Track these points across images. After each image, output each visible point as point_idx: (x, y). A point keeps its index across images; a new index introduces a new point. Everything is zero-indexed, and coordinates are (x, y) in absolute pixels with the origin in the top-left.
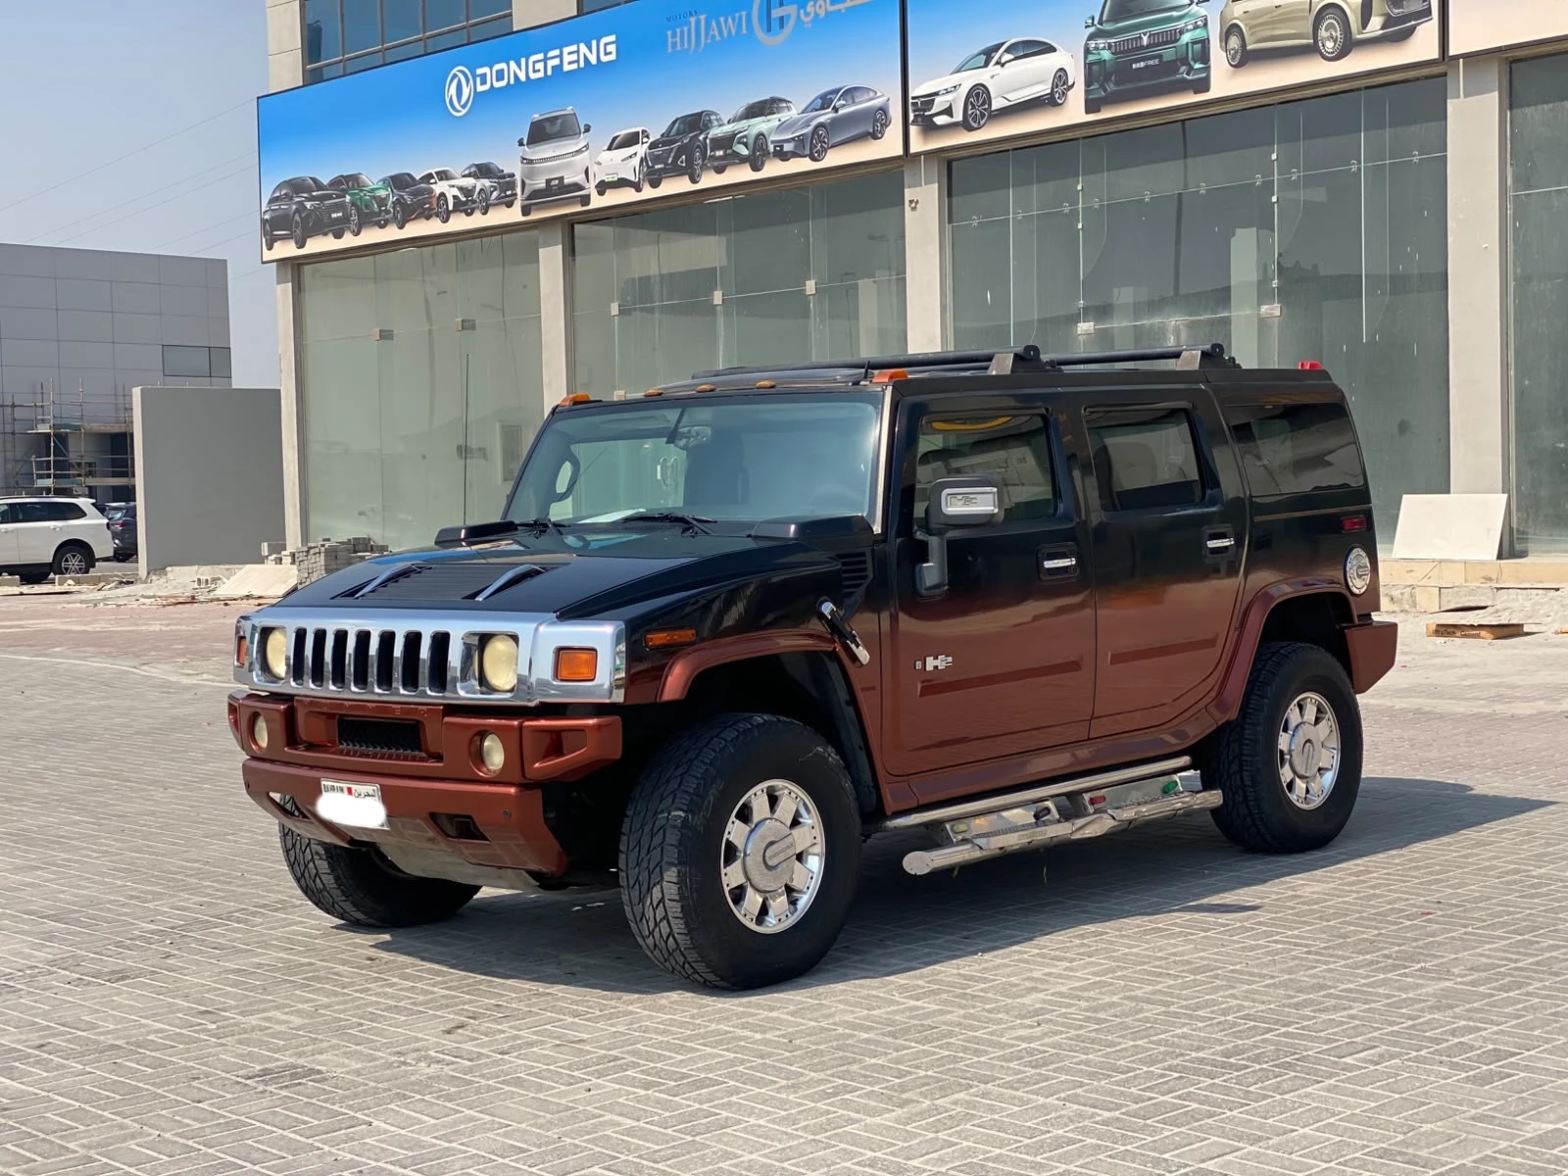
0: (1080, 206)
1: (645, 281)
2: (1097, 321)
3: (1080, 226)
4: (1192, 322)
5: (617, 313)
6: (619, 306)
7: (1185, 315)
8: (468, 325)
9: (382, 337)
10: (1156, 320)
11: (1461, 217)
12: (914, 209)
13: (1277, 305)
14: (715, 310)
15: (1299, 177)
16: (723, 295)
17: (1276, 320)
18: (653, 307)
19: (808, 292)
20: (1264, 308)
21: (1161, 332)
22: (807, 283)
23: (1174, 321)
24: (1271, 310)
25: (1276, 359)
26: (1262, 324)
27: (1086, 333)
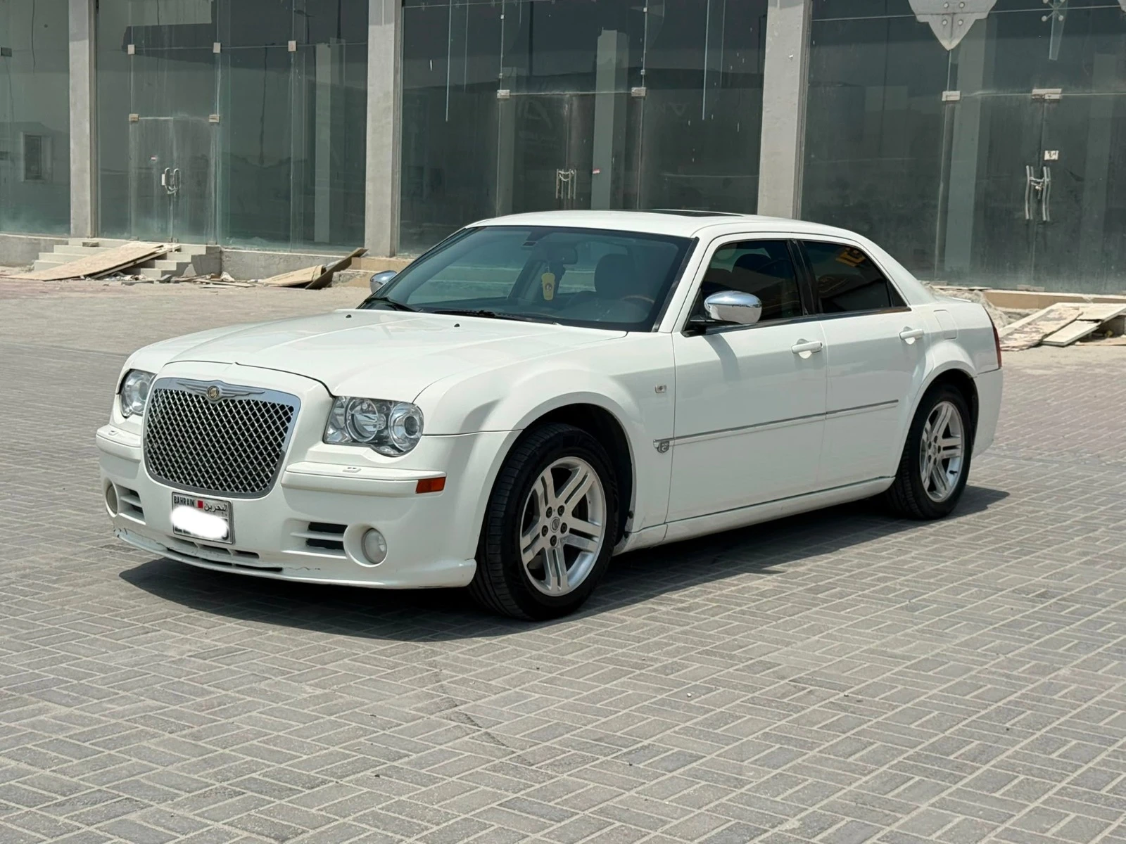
0: (503, 2)
1: (157, 30)
2: (513, 90)
3: (503, 18)
4: (583, 95)
5: (134, 54)
6: (136, 49)
7: (577, 90)
10: (556, 92)
11: (776, 34)
13: (643, 88)
14: (214, 57)
16: (221, 47)
17: (643, 98)
18: (163, 51)
19: (290, 50)
20: (634, 90)
21: (559, 102)
22: (290, 42)
23: (568, 93)
24: (639, 91)
25: (641, 127)
26: (632, 101)
27: (504, 98)
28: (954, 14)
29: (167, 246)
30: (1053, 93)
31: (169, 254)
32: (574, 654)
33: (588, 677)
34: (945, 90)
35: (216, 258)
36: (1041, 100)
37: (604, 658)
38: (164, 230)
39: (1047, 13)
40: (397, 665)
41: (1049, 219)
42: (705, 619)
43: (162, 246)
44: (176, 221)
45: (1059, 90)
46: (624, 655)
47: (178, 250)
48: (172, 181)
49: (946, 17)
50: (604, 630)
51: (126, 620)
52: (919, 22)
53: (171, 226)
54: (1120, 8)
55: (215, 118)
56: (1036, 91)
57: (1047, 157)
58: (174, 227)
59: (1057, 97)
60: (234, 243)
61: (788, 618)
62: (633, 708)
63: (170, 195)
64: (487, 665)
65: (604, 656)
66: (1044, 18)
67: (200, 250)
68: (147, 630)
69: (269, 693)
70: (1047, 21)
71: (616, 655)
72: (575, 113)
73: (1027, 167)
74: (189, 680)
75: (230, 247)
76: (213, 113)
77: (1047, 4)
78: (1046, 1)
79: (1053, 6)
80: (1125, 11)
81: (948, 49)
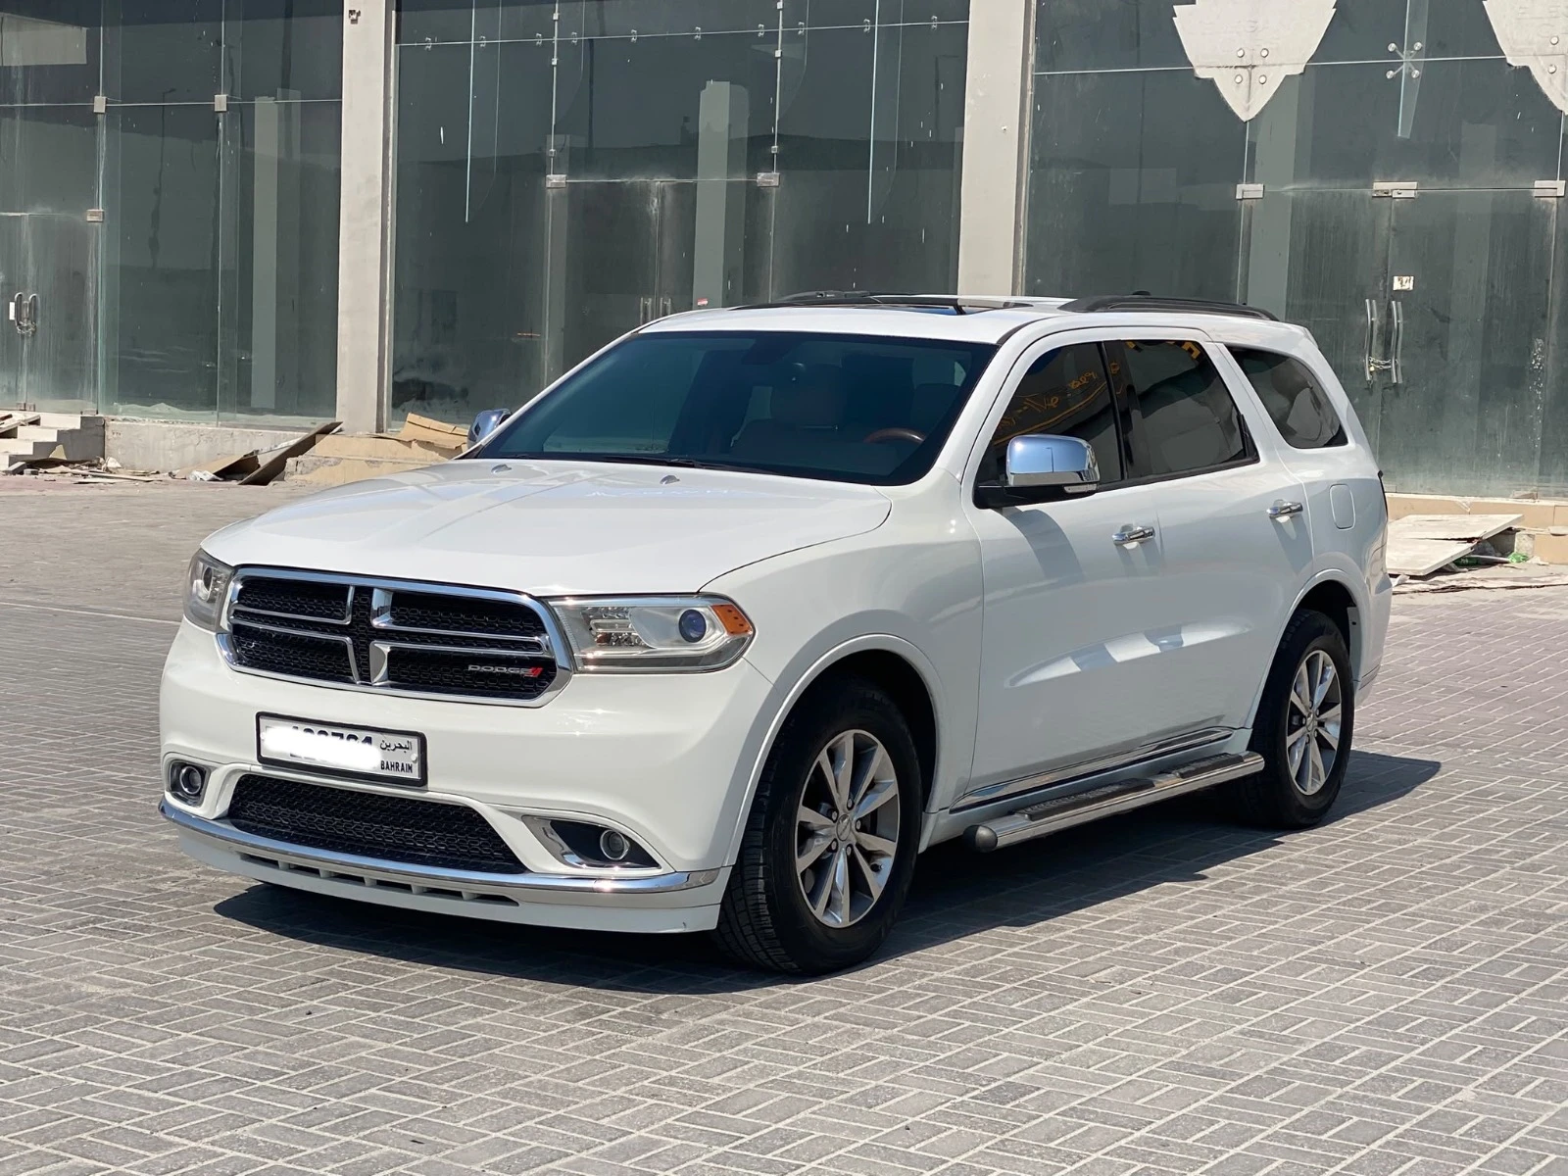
0: (556, 38)
2: (570, 175)
3: (554, 63)
4: (679, 184)
7: (672, 176)
10: (639, 179)
11: (981, 94)
12: (355, 21)
13: (775, 173)
14: (96, 118)
15: (805, 31)
16: (107, 103)
17: (774, 192)
18: (13, 109)
19: (217, 108)
20: (761, 177)
21: (644, 193)
22: (217, 97)
23: (659, 181)
24: (768, 179)
25: (772, 234)
26: (756, 194)
27: (557, 187)
28: (1254, 67)
29: (18, 416)
30: (1404, 189)
31: (20, 429)
32: (724, 1075)
33: (749, 1111)
34: (1242, 183)
35: (97, 435)
36: (1387, 195)
37: (772, 1081)
38: (13, 391)
39: (1393, 67)
40: (453, 1097)
41: (1400, 382)
42: (920, 1017)
43: (10, 416)
44: (31, 377)
45: (1414, 185)
46: (800, 1075)
47: (36, 422)
48: (25, 312)
49: (1239, 69)
50: (766, 1036)
51: (23, 1030)
52: (1198, 79)
53: (23, 383)
54: (1505, 59)
55: (94, 215)
56: (1379, 186)
57: (1397, 286)
58: (28, 384)
59: (1412, 194)
60: (125, 412)
61: (1045, 1015)
62: (824, 1159)
63: (23, 336)
64: (593, 1095)
65: (771, 1078)
66: (1390, 74)
67: (73, 422)
68: (58, 1046)
69: (262, 1144)
70: (1394, 79)
71: (788, 1076)
72: (668, 213)
73: (1367, 301)
74: (134, 1124)
75: (120, 418)
76: (92, 208)
77: (1394, 52)
78: (1392, 47)
79: (1403, 57)
80: (1514, 65)
81: (1244, 119)
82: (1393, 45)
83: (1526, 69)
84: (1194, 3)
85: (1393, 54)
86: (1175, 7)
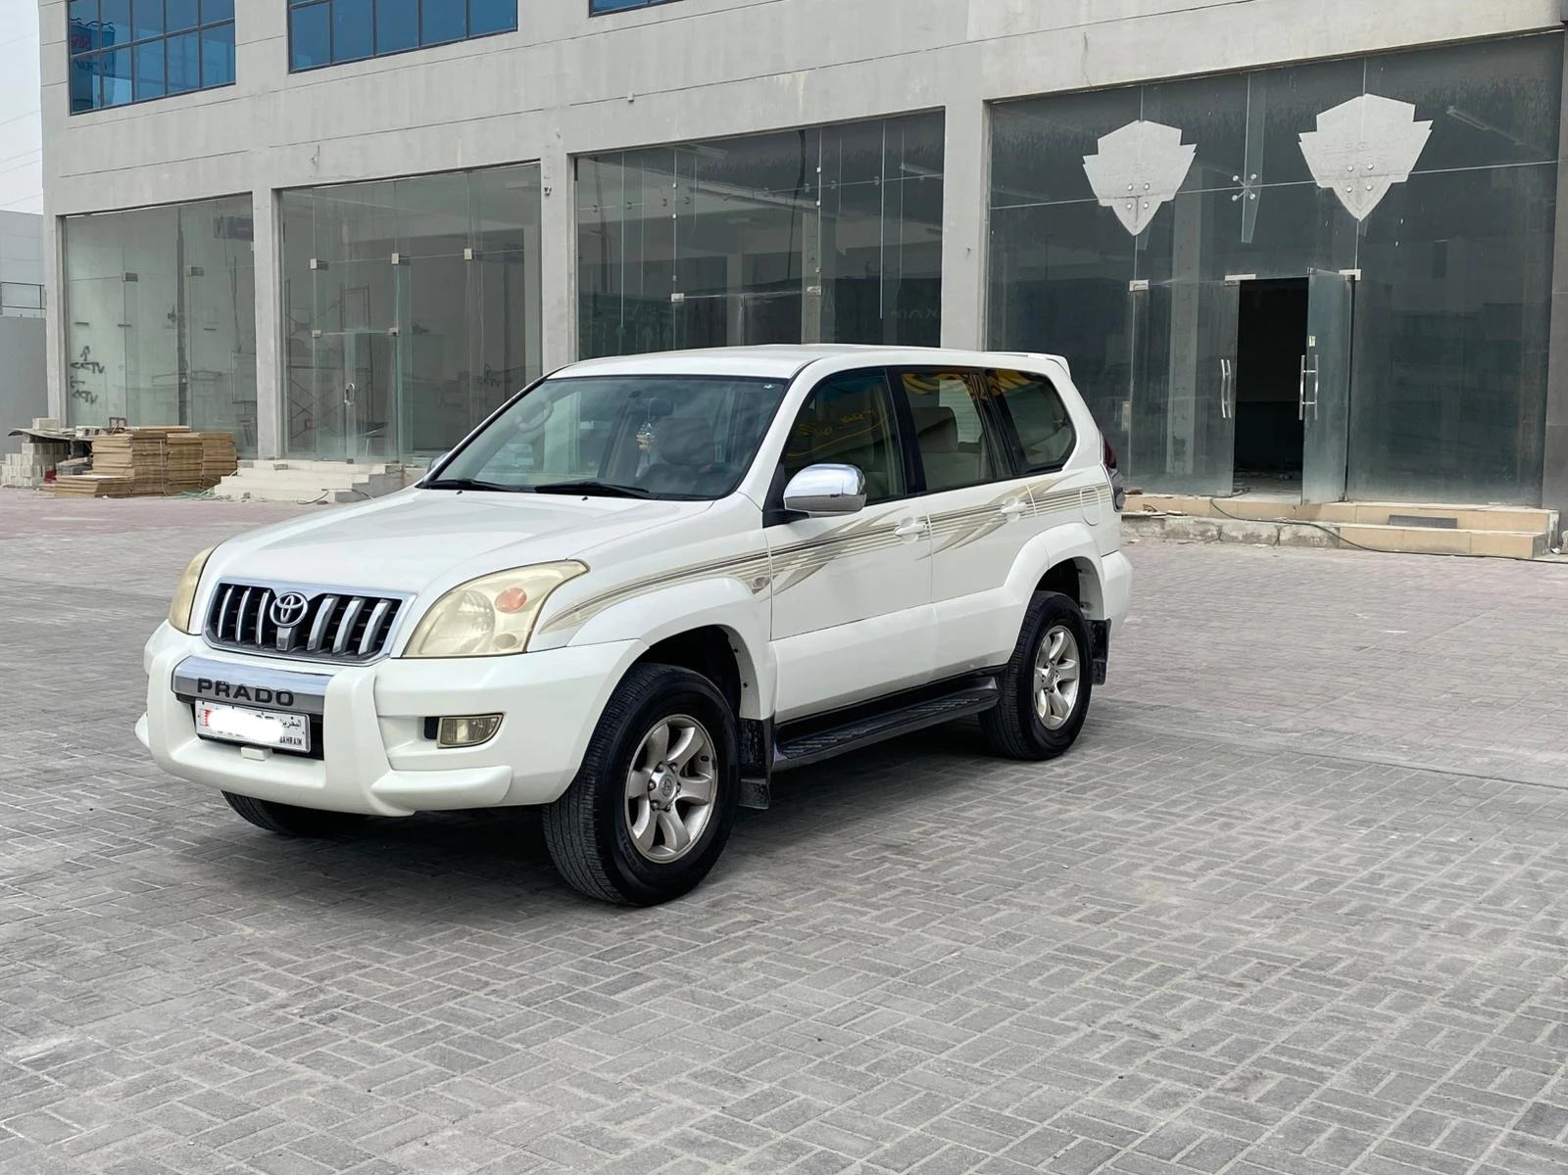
0: (675, 200)
2: (686, 294)
3: (674, 216)
4: (756, 297)
5: (315, 267)
6: (317, 261)
7: (751, 291)
8: (195, 272)
9: (128, 279)
10: (729, 295)
11: (953, 224)
12: (548, 195)
13: (819, 287)
14: (394, 268)
15: (837, 187)
16: (400, 257)
17: (819, 299)
18: (344, 264)
19: (466, 258)
20: (809, 289)
21: (733, 304)
22: (466, 250)
23: (743, 295)
24: (816, 288)
25: (819, 329)
26: (808, 301)
27: (678, 302)
34: (1132, 279)
36: (1234, 284)
39: (1238, 192)
45: (1254, 276)
52: (1101, 207)
54: (1315, 184)
55: (394, 331)
56: (1229, 277)
66: (1235, 198)
67: (379, 469)
70: (1238, 200)
72: (750, 316)
73: (1222, 361)
75: (413, 465)
76: (393, 327)
77: (1237, 181)
78: (1236, 178)
79: (1243, 184)
80: (1322, 187)
81: (1134, 234)
82: (1237, 177)
83: (1331, 189)
84: (1097, 153)
85: (1237, 184)
86: (1084, 157)
